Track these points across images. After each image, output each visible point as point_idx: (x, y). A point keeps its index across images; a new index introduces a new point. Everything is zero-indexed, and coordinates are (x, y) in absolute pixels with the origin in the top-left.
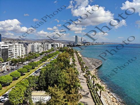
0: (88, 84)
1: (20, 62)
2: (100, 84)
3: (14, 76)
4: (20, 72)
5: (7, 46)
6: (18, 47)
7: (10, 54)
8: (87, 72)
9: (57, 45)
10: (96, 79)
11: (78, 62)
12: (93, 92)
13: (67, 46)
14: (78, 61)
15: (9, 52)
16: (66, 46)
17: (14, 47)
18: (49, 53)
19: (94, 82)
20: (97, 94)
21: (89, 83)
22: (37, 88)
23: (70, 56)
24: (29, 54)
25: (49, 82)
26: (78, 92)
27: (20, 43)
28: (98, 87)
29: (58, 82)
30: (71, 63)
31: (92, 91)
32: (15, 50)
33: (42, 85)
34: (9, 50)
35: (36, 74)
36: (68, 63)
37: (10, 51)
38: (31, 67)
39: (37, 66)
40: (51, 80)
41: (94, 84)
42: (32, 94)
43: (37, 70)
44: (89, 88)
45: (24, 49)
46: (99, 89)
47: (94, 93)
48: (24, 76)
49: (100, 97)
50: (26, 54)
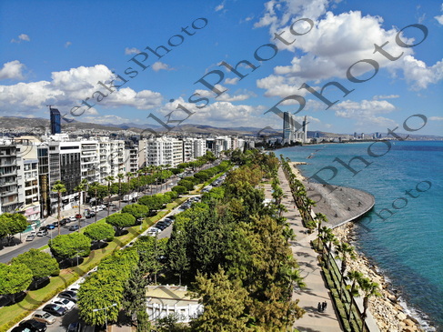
0: (325, 270)
1: (113, 193)
2: (365, 272)
3: (96, 235)
4: (113, 225)
5: (77, 147)
6: (108, 148)
7: (86, 170)
8: (320, 231)
9: (225, 143)
10: (353, 257)
11: (291, 198)
12: (340, 298)
13: (257, 145)
14: (290, 194)
15: (82, 163)
16: (252, 145)
17: (98, 148)
18: (198, 169)
19: (344, 265)
20: (353, 306)
21: (326, 267)
22: (162, 275)
23: (264, 180)
24: (140, 169)
25: (198, 259)
26: (290, 296)
27: (113, 136)
28: (357, 284)
29: (227, 260)
30: (267, 201)
31: (336, 294)
32: (99, 158)
33: (178, 268)
34: (82, 157)
35: (160, 231)
36: (259, 199)
37: (85, 160)
38: (146, 209)
39: (165, 207)
40: (205, 253)
41: (343, 271)
42: (147, 294)
43: (162, 220)
44: (327, 286)
45: (126, 153)
46: (360, 291)
47: (343, 302)
48: (125, 236)
49: (363, 316)
50: (132, 170)
